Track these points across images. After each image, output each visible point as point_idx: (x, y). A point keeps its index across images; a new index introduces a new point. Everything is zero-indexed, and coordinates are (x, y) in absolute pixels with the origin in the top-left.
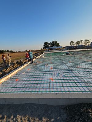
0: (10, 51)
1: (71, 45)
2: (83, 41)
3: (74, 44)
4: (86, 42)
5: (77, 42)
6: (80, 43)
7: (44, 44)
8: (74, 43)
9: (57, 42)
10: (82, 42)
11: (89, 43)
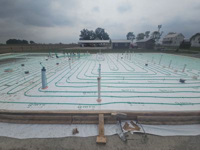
2: (149, 34)
3: (134, 38)
5: (139, 35)
8: (134, 36)
9: (104, 32)
10: (147, 36)
11: (159, 38)
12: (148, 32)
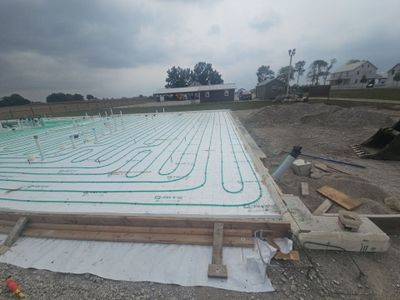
0: (85, 98)
4: (317, 72)
5: (283, 70)
7: (167, 75)
8: (271, 72)
9: (211, 69)
10: (301, 71)
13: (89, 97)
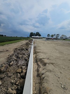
1: (48, 36)
6: (54, 36)
7: (30, 33)
9: (39, 33)
10: (55, 36)
11: (59, 36)
12: (55, 34)
13: (5, 36)
